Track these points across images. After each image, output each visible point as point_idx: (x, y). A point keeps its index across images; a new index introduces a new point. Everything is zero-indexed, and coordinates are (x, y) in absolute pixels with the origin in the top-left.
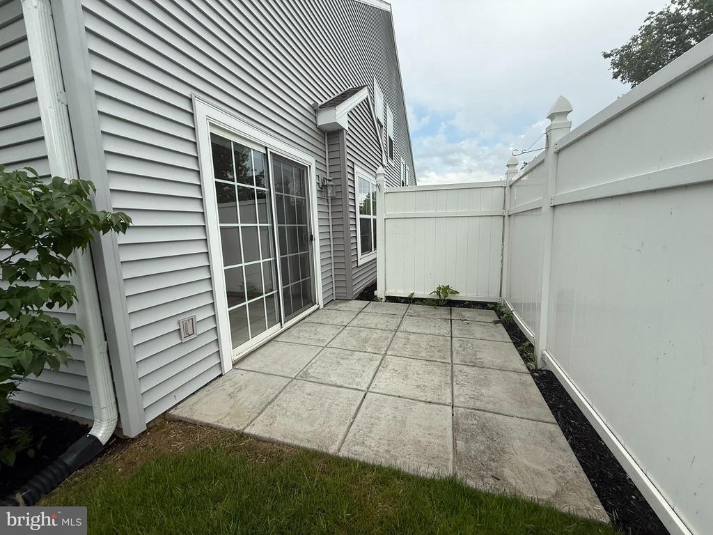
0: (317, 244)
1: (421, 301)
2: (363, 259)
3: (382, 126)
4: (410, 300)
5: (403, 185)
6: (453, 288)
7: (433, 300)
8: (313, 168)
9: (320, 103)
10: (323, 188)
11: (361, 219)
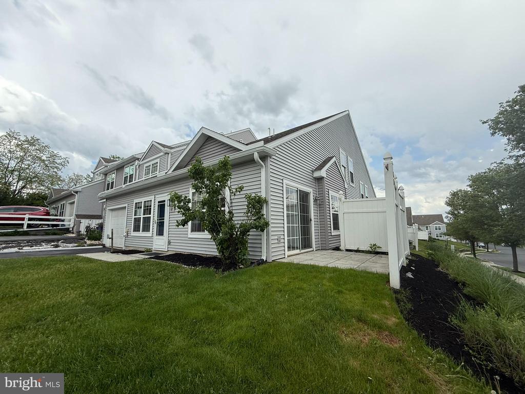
0: (313, 223)
1: (363, 251)
2: (334, 233)
3: (345, 168)
4: (358, 251)
5: (363, 197)
6: (378, 245)
7: (369, 251)
8: (312, 192)
9: (314, 168)
10: (315, 200)
11: (333, 214)
